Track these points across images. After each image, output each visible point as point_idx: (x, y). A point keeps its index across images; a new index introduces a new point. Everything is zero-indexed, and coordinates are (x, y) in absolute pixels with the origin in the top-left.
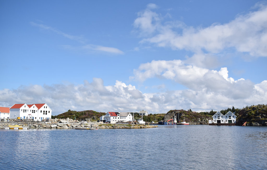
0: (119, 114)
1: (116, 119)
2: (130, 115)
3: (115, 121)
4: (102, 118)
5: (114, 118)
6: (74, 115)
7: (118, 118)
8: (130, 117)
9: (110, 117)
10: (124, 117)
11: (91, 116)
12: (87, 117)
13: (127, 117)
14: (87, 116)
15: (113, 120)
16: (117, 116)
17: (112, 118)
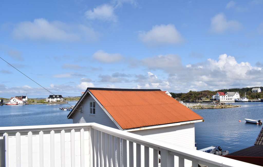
0: (227, 94)
1: (224, 98)
2: (237, 94)
3: (223, 99)
4: (213, 97)
5: (222, 97)
6: (193, 95)
7: (227, 97)
8: (237, 95)
9: (219, 96)
10: (232, 96)
11: (206, 95)
12: (202, 97)
13: (234, 95)
14: (202, 95)
15: (222, 99)
16: (225, 95)
17: (221, 97)
